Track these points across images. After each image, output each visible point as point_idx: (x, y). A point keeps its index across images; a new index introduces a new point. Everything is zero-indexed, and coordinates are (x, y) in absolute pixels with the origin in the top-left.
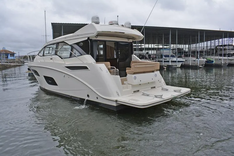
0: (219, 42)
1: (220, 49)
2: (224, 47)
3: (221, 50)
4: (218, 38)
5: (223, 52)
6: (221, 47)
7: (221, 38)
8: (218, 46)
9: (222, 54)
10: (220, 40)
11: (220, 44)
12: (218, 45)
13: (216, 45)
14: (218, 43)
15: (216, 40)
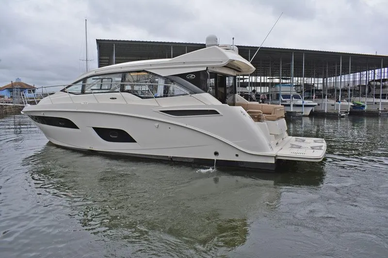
0: (374, 73)
1: (376, 85)
2: (384, 83)
3: (378, 87)
4: (373, 68)
5: (381, 92)
6: (378, 83)
7: (379, 67)
8: (373, 81)
9: (379, 95)
10: (377, 71)
11: (376, 78)
12: (373, 79)
13: (370, 79)
14: (373, 76)
15: (370, 71)
